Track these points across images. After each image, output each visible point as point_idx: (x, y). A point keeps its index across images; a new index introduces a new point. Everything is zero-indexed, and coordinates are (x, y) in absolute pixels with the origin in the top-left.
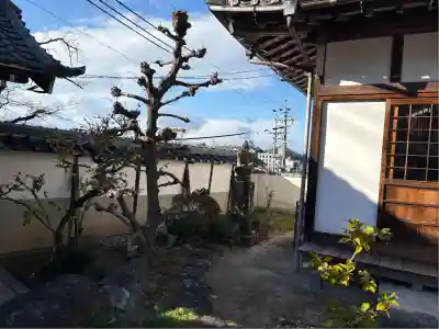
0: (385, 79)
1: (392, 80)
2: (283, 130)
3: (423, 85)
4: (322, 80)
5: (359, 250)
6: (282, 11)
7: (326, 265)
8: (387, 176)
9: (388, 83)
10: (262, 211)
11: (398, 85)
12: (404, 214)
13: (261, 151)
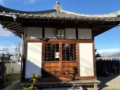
0: (41, 37)
1: (43, 38)
2: (19, 49)
3: (49, 39)
4: (26, 36)
5: (34, 82)
6: (13, 17)
7: (25, 88)
8: (43, 61)
9: (42, 38)
10: (10, 75)
11: (44, 39)
12: (47, 70)
13: (12, 55)
